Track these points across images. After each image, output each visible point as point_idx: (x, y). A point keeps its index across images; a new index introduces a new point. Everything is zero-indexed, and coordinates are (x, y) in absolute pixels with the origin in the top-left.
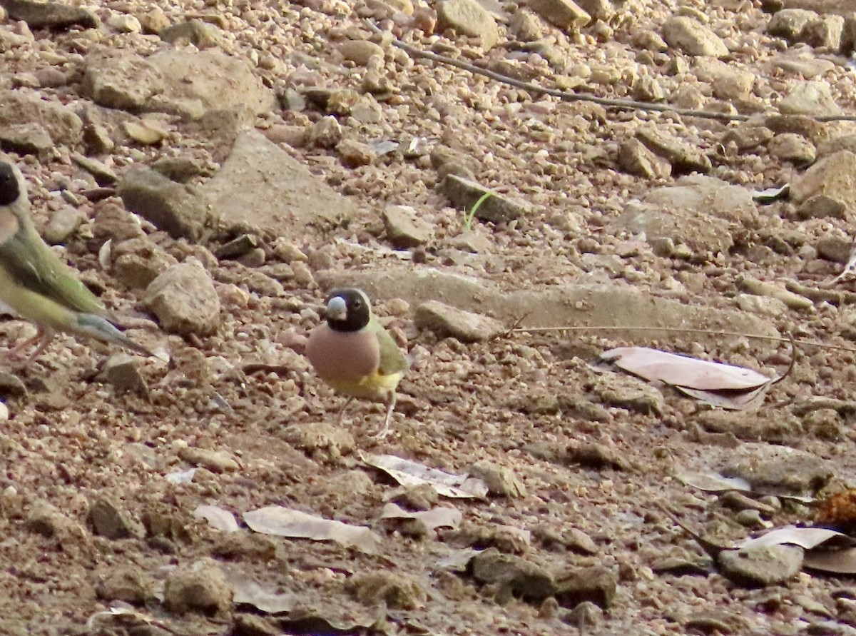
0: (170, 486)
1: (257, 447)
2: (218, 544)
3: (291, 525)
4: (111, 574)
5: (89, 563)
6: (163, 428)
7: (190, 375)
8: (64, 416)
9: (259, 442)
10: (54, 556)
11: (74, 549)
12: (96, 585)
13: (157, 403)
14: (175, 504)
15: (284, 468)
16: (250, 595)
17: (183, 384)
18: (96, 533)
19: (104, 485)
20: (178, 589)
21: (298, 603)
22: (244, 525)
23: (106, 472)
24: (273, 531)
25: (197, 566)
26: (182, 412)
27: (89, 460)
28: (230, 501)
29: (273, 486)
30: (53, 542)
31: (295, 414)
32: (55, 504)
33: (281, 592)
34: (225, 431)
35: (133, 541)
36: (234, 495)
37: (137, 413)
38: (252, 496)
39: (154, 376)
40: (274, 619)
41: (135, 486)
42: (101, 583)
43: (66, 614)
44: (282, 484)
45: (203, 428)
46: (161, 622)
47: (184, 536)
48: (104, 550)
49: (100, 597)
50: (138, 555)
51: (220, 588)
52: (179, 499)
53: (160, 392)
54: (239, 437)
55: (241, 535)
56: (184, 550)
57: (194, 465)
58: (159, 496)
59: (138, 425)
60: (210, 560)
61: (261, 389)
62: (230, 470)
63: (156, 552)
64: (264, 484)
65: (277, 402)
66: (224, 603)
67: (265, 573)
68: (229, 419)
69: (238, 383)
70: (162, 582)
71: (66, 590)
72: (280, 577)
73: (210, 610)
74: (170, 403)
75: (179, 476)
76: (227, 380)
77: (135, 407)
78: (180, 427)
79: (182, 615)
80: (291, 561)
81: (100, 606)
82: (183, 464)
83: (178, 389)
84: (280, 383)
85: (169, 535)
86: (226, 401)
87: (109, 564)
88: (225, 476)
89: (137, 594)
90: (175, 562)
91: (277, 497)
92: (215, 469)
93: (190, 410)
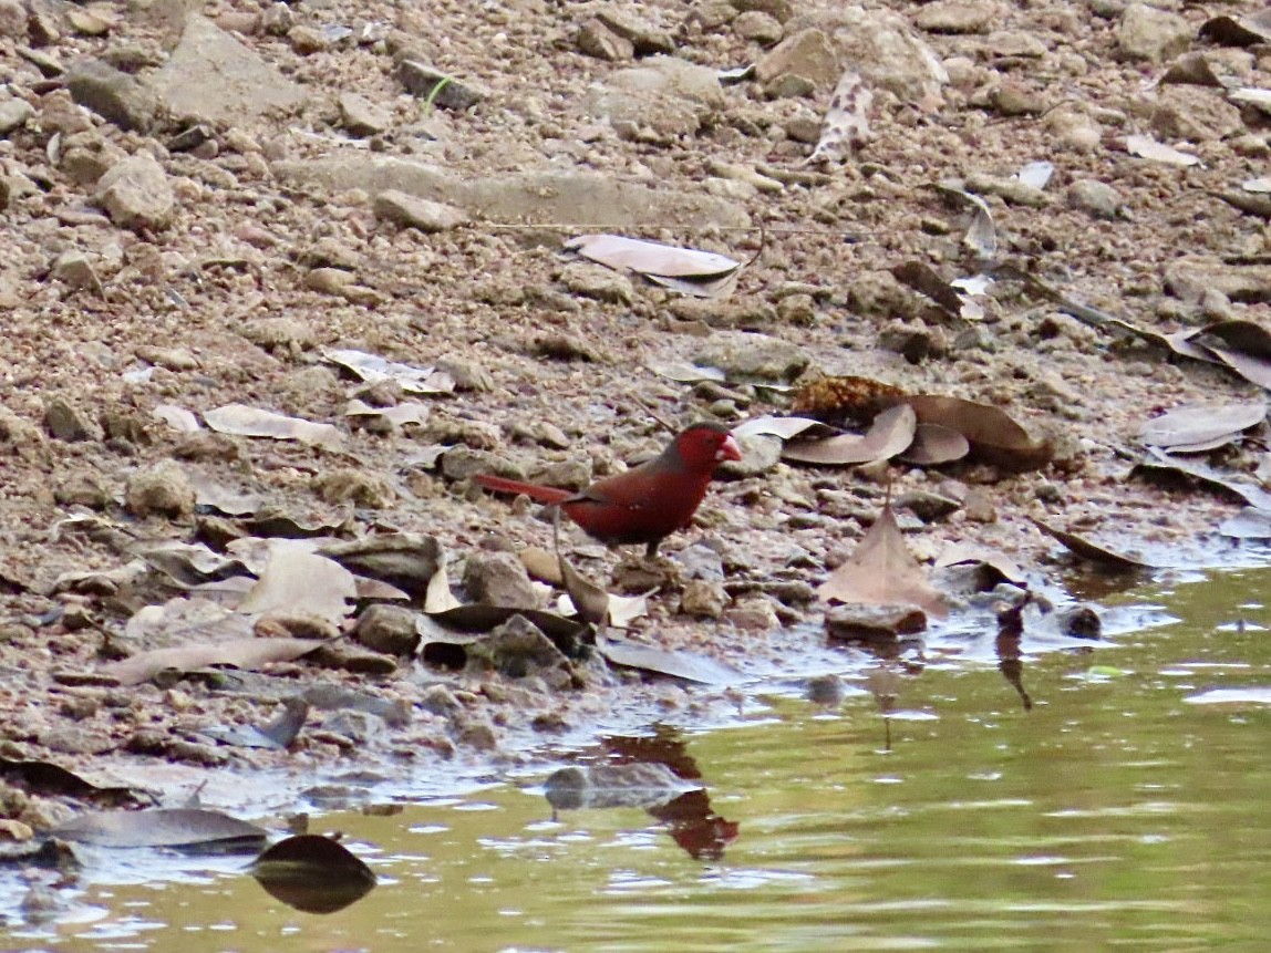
0: (127, 386)
1: (215, 344)
2: (179, 445)
3: (253, 425)
4: (69, 478)
5: (46, 467)
6: (118, 326)
7: (145, 272)
8: (16, 316)
9: (218, 339)
10: (9, 460)
11: (31, 452)
12: (55, 490)
13: (111, 301)
14: (134, 404)
15: (244, 365)
16: (214, 497)
17: (137, 281)
18: (52, 435)
19: (59, 386)
20: (139, 491)
21: (263, 504)
22: (205, 425)
23: (61, 373)
24: (234, 431)
25: (158, 468)
26: (137, 309)
27: (44, 361)
28: (190, 400)
29: (234, 384)
30: (8, 445)
31: (254, 309)
32: (10, 406)
33: (245, 493)
34: (182, 328)
35: (91, 443)
36: (194, 394)
37: (91, 311)
38: (212, 395)
39: (107, 273)
40: (239, 521)
41: (92, 387)
42: (59, 486)
43: (25, 520)
44: (242, 382)
45: (159, 325)
46: (121, 525)
47: (144, 437)
48: (61, 453)
49: (58, 501)
50: (97, 458)
51: (183, 490)
52: (137, 399)
53: (114, 289)
54: (197, 334)
55: (203, 435)
56: (143, 452)
57: (151, 364)
58: (115, 396)
59: (93, 323)
60: (170, 460)
61: (218, 284)
62: (188, 368)
63: (115, 454)
64: (223, 384)
65: (234, 297)
66: (186, 505)
67: (228, 474)
68: (186, 316)
69: (194, 278)
70: (122, 485)
71: (24, 495)
72: (244, 478)
73: (173, 513)
74: (124, 300)
75: (136, 376)
76: (183, 276)
77: (90, 306)
78: (135, 325)
79: (144, 518)
80: (255, 461)
81: (59, 511)
82: (140, 363)
83: (133, 286)
84: (238, 278)
85: (129, 437)
86: (182, 297)
87: (67, 467)
88: (184, 375)
89: (96, 498)
90: (134, 464)
91: (237, 394)
92: (172, 367)
93: (146, 307)
